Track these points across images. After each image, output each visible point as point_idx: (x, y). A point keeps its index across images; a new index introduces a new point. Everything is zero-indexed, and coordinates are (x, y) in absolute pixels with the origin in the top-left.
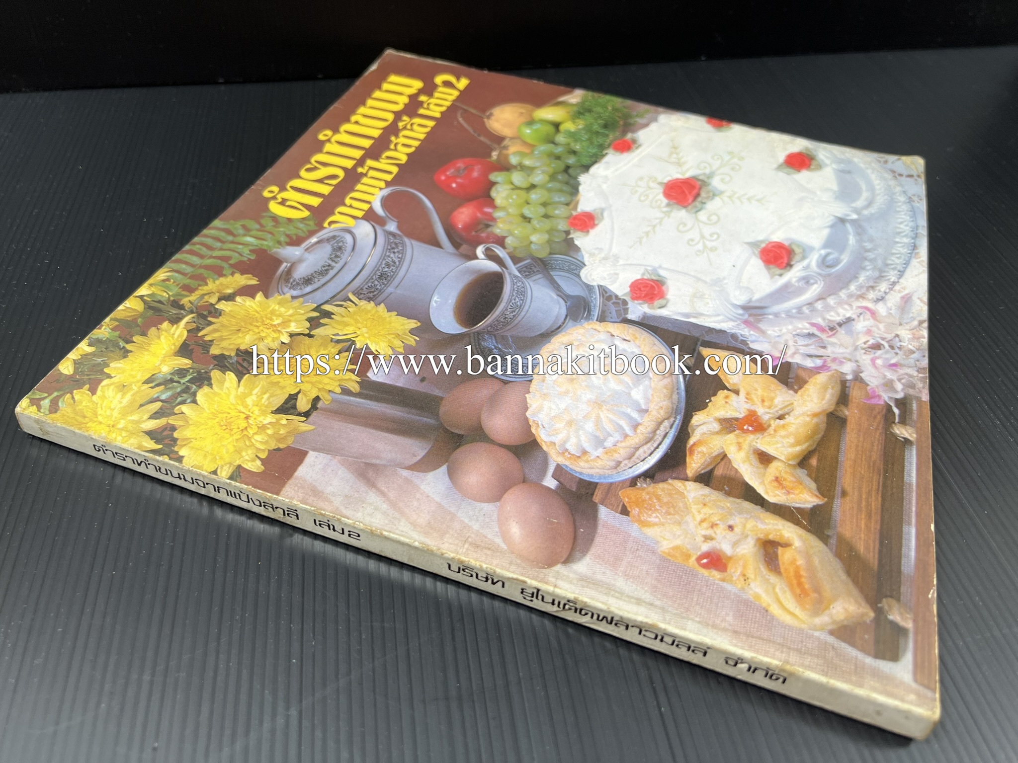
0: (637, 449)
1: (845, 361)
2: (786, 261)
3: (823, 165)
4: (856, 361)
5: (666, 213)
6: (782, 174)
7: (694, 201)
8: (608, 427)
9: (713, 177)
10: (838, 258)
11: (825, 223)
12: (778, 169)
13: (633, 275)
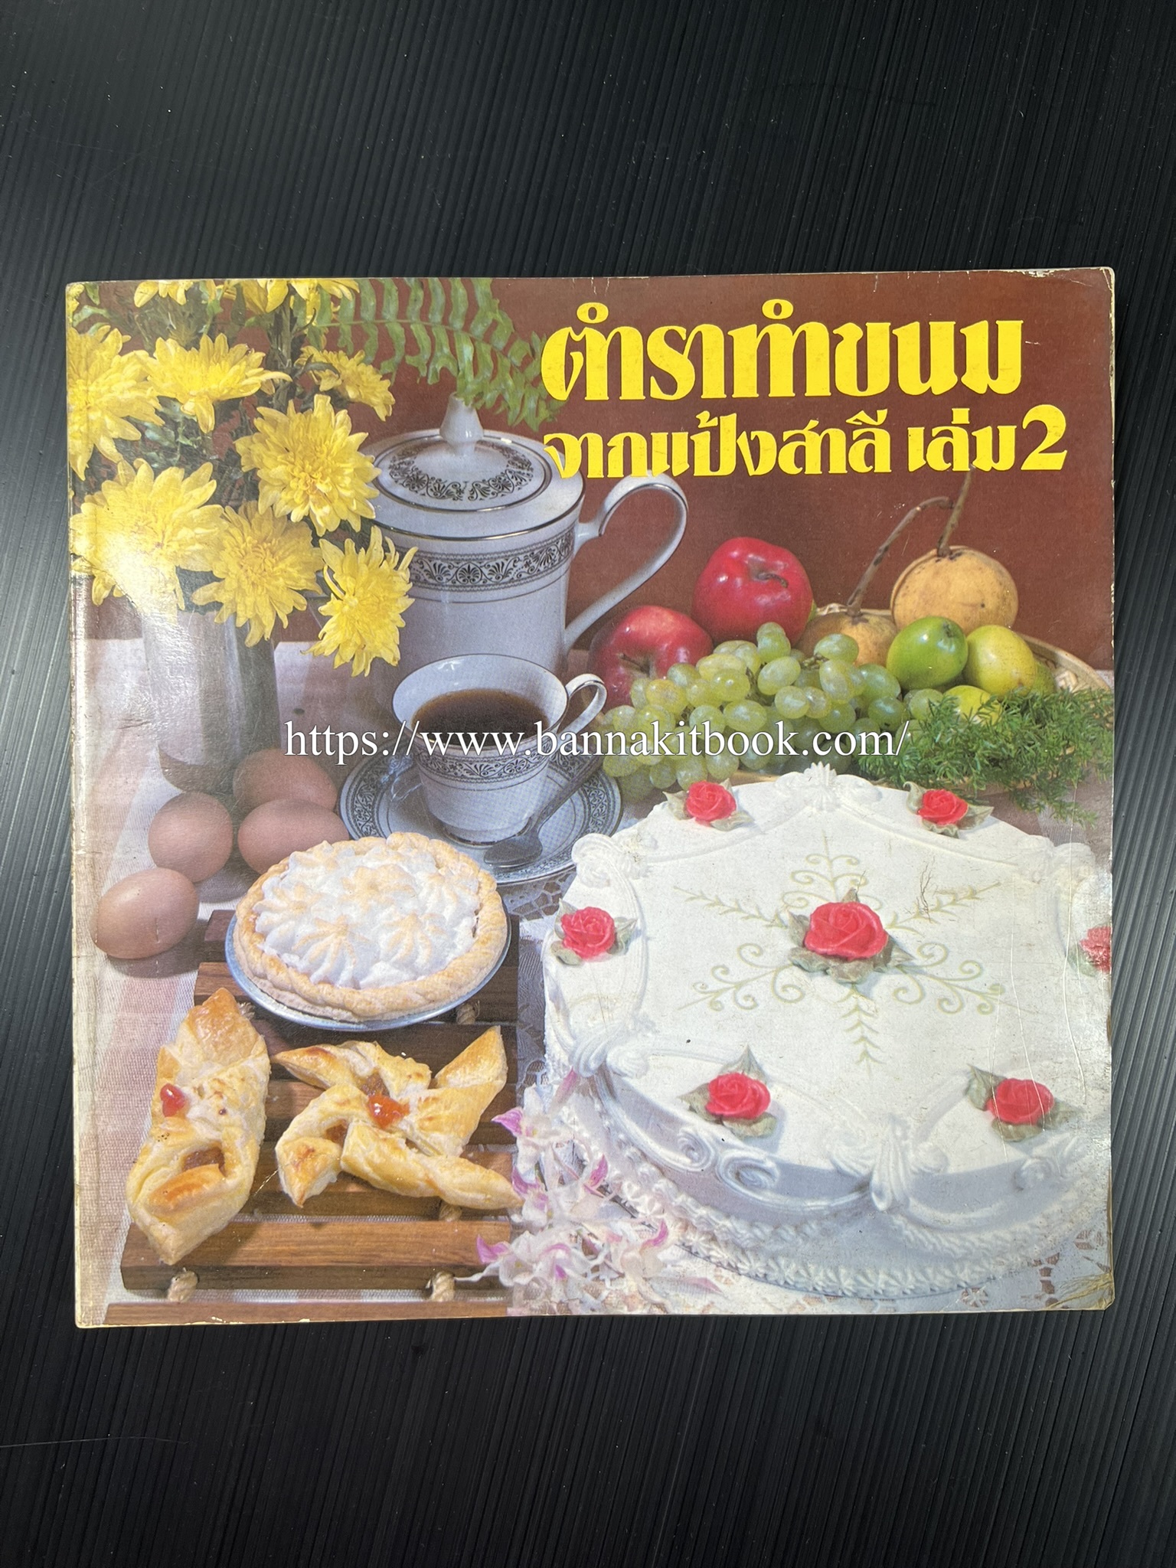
0: (293, 991)
1: (546, 1210)
2: (726, 1113)
3: (1026, 1143)
4: (551, 1226)
5: (776, 921)
6: (962, 1081)
7: (825, 955)
8: (314, 951)
9: (905, 973)
10: (765, 1188)
11: (844, 1162)
12: (977, 1073)
13: (614, 905)
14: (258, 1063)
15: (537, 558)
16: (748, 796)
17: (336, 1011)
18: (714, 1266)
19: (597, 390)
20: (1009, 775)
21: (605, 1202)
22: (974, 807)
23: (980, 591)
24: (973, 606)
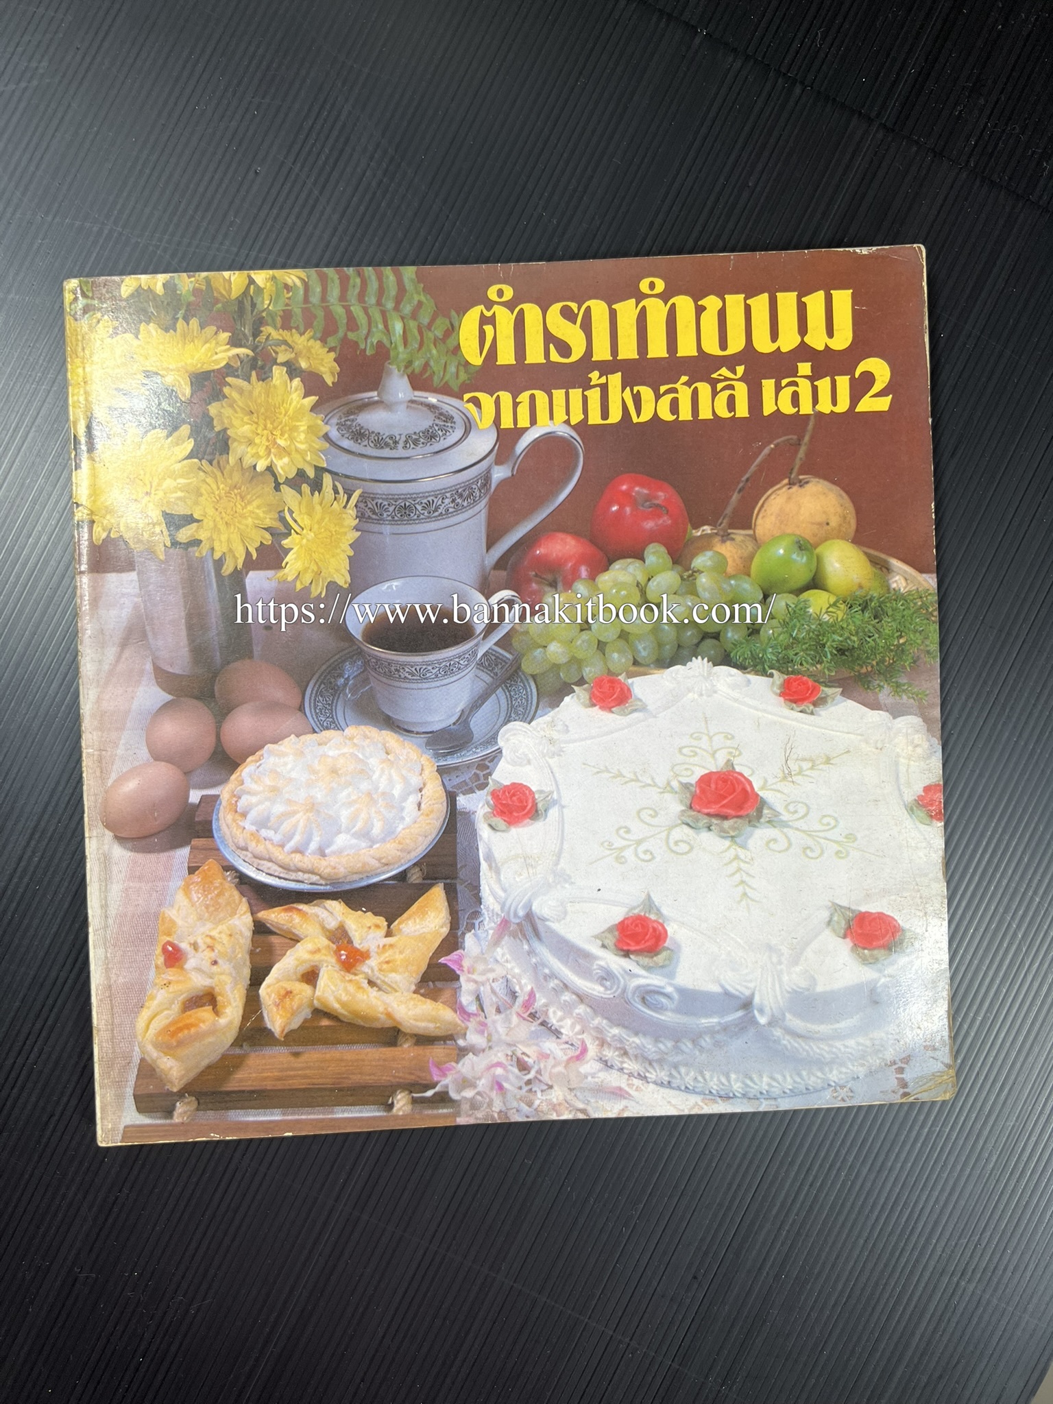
0: (270, 860)
1: (486, 1035)
2: (633, 948)
3: (879, 966)
4: (490, 1048)
5: (668, 788)
6: (825, 915)
7: (708, 815)
8: (286, 826)
9: (775, 827)
10: (666, 1009)
11: (732, 987)
12: (836, 908)
13: (533, 779)
14: (242, 921)
15: (461, 496)
16: (641, 686)
17: (306, 876)
18: (626, 1076)
19: (506, 356)
20: (853, 662)
21: (534, 1026)
22: (826, 689)
23: (825, 512)
24: (820, 524)
